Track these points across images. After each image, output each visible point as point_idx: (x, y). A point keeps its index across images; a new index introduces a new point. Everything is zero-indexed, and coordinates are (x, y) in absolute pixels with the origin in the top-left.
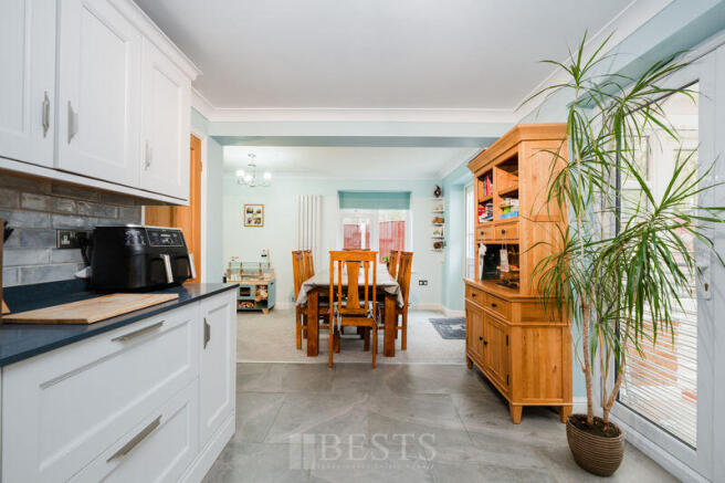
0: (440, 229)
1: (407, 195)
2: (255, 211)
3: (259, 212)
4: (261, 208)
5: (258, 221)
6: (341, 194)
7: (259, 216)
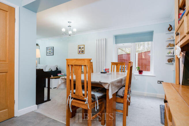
0: (172, 51)
1: (151, 33)
2: (81, 48)
3: (83, 48)
4: (83, 46)
5: (83, 52)
6: (116, 37)
7: (83, 49)
